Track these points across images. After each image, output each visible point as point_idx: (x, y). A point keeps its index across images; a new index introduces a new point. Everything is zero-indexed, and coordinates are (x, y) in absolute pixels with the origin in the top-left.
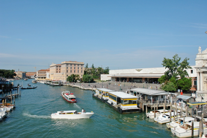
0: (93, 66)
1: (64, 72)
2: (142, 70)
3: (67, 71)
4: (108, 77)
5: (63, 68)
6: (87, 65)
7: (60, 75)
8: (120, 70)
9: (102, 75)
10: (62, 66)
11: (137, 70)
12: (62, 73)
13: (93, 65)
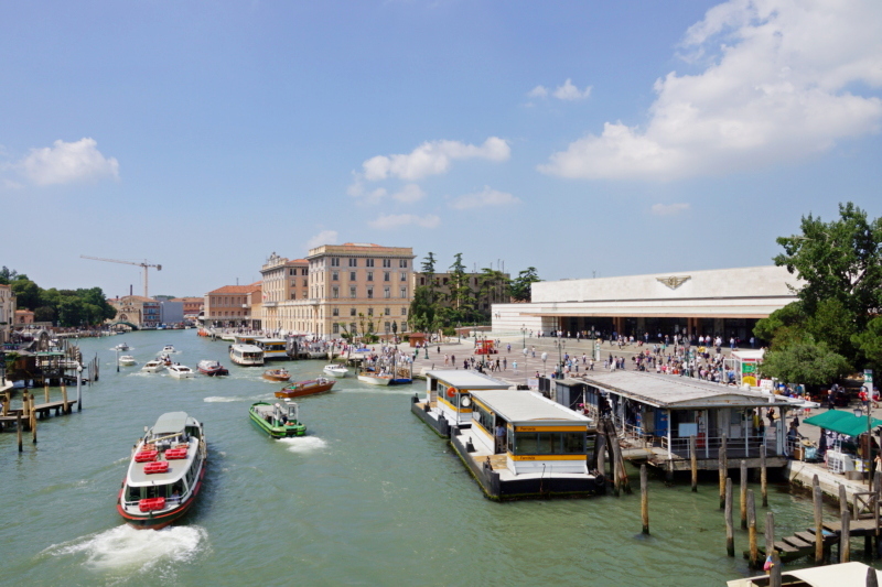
0: (458, 263)
1: (320, 296)
2: (689, 278)
3: (336, 290)
4: (522, 314)
5: (318, 277)
6: (432, 261)
7: (305, 308)
8: (582, 283)
9: (496, 308)
10: (313, 268)
11: (662, 280)
12: (312, 299)
13: (459, 260)
